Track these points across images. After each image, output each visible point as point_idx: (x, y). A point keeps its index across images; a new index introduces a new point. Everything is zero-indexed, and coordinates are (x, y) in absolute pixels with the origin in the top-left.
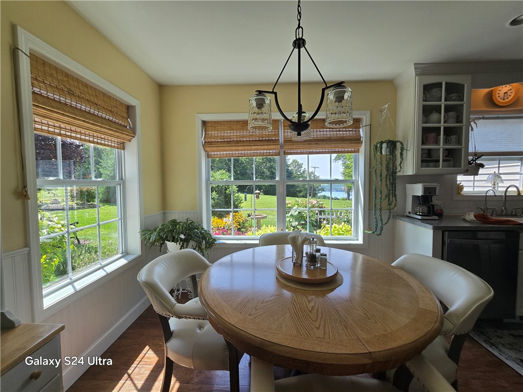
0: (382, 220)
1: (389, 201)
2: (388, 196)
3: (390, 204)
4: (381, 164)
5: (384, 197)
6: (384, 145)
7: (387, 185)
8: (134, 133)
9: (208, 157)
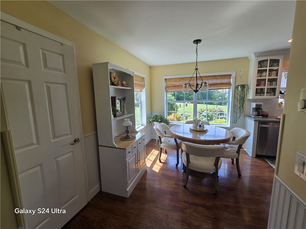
0: (237, 118)
1: (240, 110)
2: (240, 108)
3: (240, 111)
4: (238, 95)
5: (238, 108)
6: (239, 87)
7: (240, 103)
8: (145, 87)
9: (167, 92)
